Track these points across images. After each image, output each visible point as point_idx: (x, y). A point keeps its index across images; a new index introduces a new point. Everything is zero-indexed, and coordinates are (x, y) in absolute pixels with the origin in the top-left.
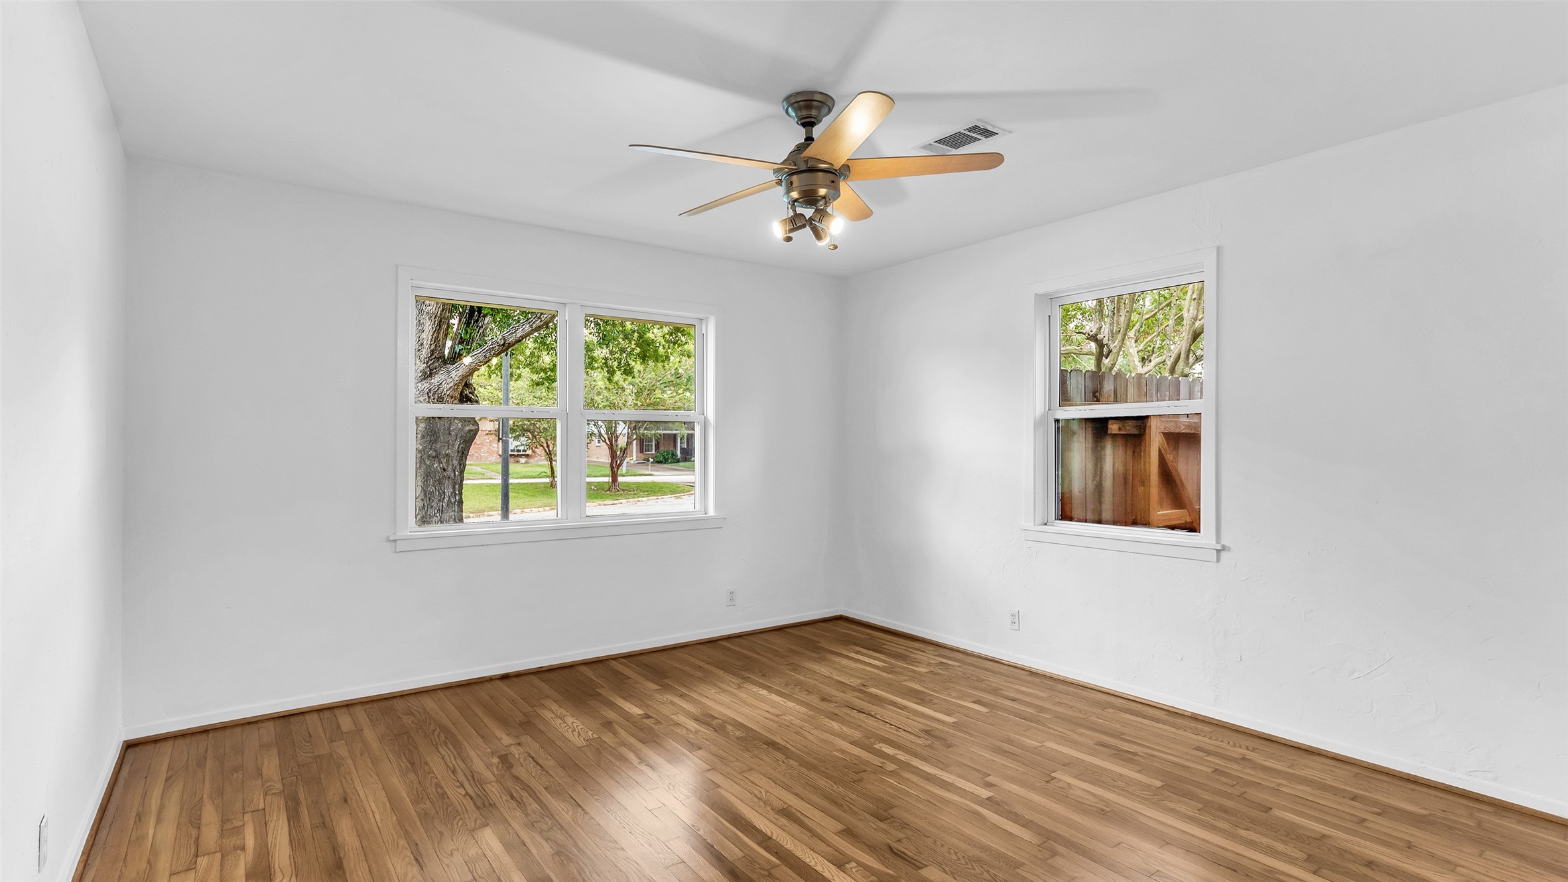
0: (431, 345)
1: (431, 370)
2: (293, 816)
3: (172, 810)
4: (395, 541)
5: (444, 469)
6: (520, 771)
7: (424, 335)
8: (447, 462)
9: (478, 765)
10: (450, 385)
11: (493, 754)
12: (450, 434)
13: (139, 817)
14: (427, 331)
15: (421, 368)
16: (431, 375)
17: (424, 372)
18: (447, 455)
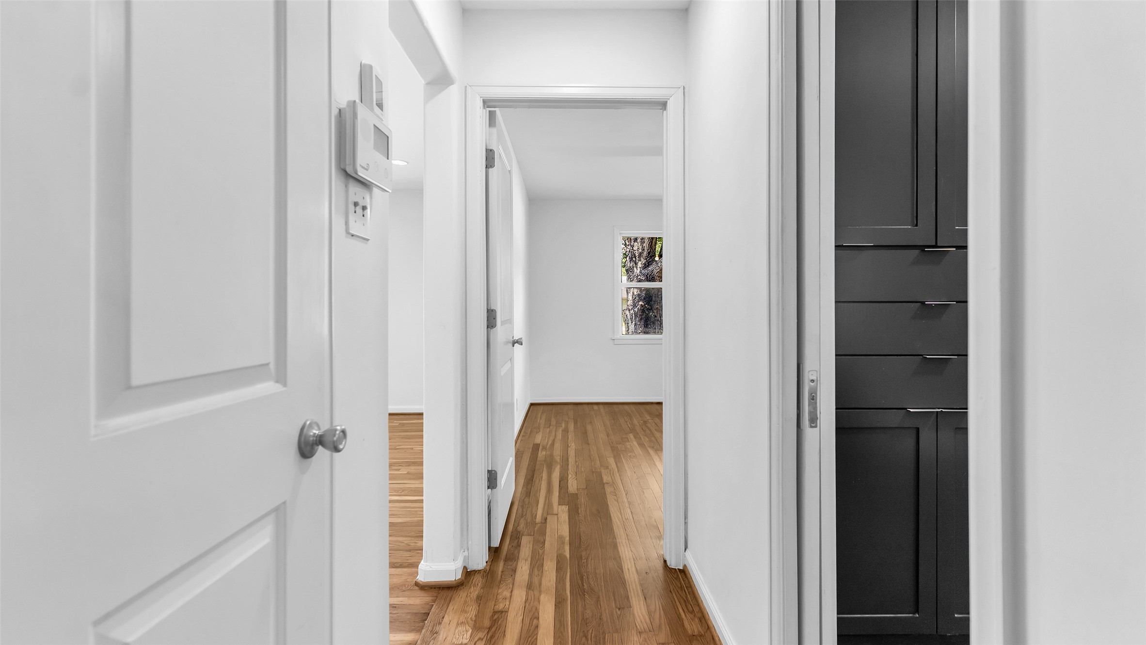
0: (648, 249)
1: (648, 263)
2: (576, 422)
3: (544, 417)
4: (614, 340)
5: (656, 316)
6: (649, 425)
7: (645, 245)
8: (657, 312)
9: (635, 422)
10: (658, 270)
11: (642, 420)
12: (658, 297)
13: (536, 418)
14: (646, 242)
15: (644, 262)
16: (648, 266)
17: (645, 264)
18: (657, 308)
